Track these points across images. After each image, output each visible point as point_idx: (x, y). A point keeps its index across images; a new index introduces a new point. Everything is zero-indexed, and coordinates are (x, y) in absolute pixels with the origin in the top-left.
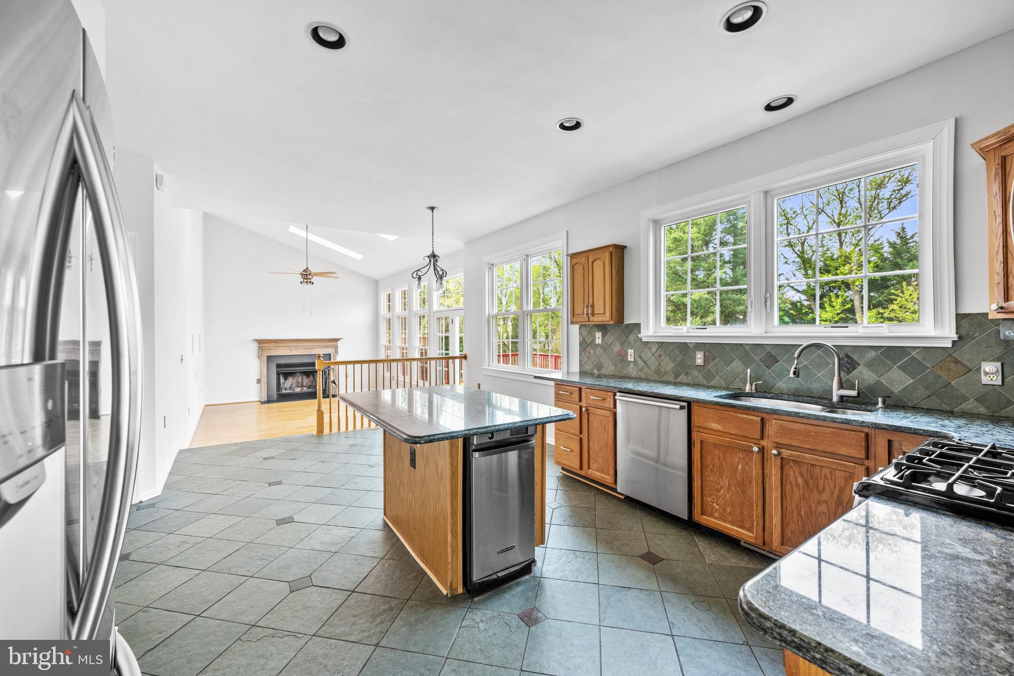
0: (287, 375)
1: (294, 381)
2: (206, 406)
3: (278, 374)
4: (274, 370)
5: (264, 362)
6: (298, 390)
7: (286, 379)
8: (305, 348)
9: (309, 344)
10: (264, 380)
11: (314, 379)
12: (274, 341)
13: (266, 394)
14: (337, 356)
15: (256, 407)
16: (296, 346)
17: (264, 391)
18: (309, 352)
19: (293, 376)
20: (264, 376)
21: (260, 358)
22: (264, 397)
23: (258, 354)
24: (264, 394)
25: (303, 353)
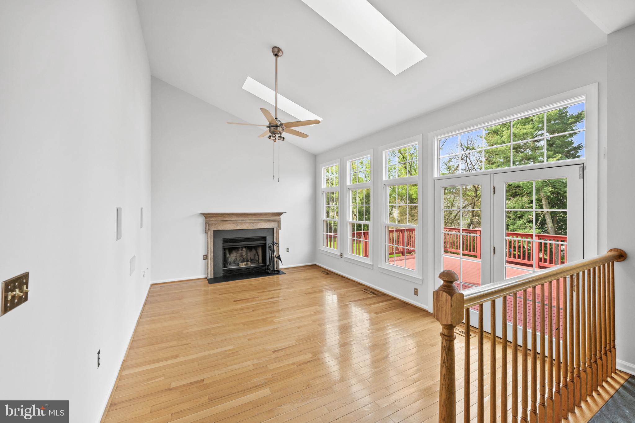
0: (231, 250)
1: (238, 255)
2: (152, 285)
3: (224, 249)
4: (221, 245)
5: (211, 237)
6: (243, 265)
7: (230, 253)
8: (250, 223)
9: (254, 218)
10: (211, 256)
11: (257, 253)
12: (221, 215)
13: (212, 271)
14: (280, 231)
15: (203, 289)
16: (242, 220)
17: (211, 268)
18: (254, 226)
19: (238, 250)
20: (211, 252)
21: (207, 233)
22: (211, 275)
23: (205, 229)
24: (211, 271)
25: (248, 227)
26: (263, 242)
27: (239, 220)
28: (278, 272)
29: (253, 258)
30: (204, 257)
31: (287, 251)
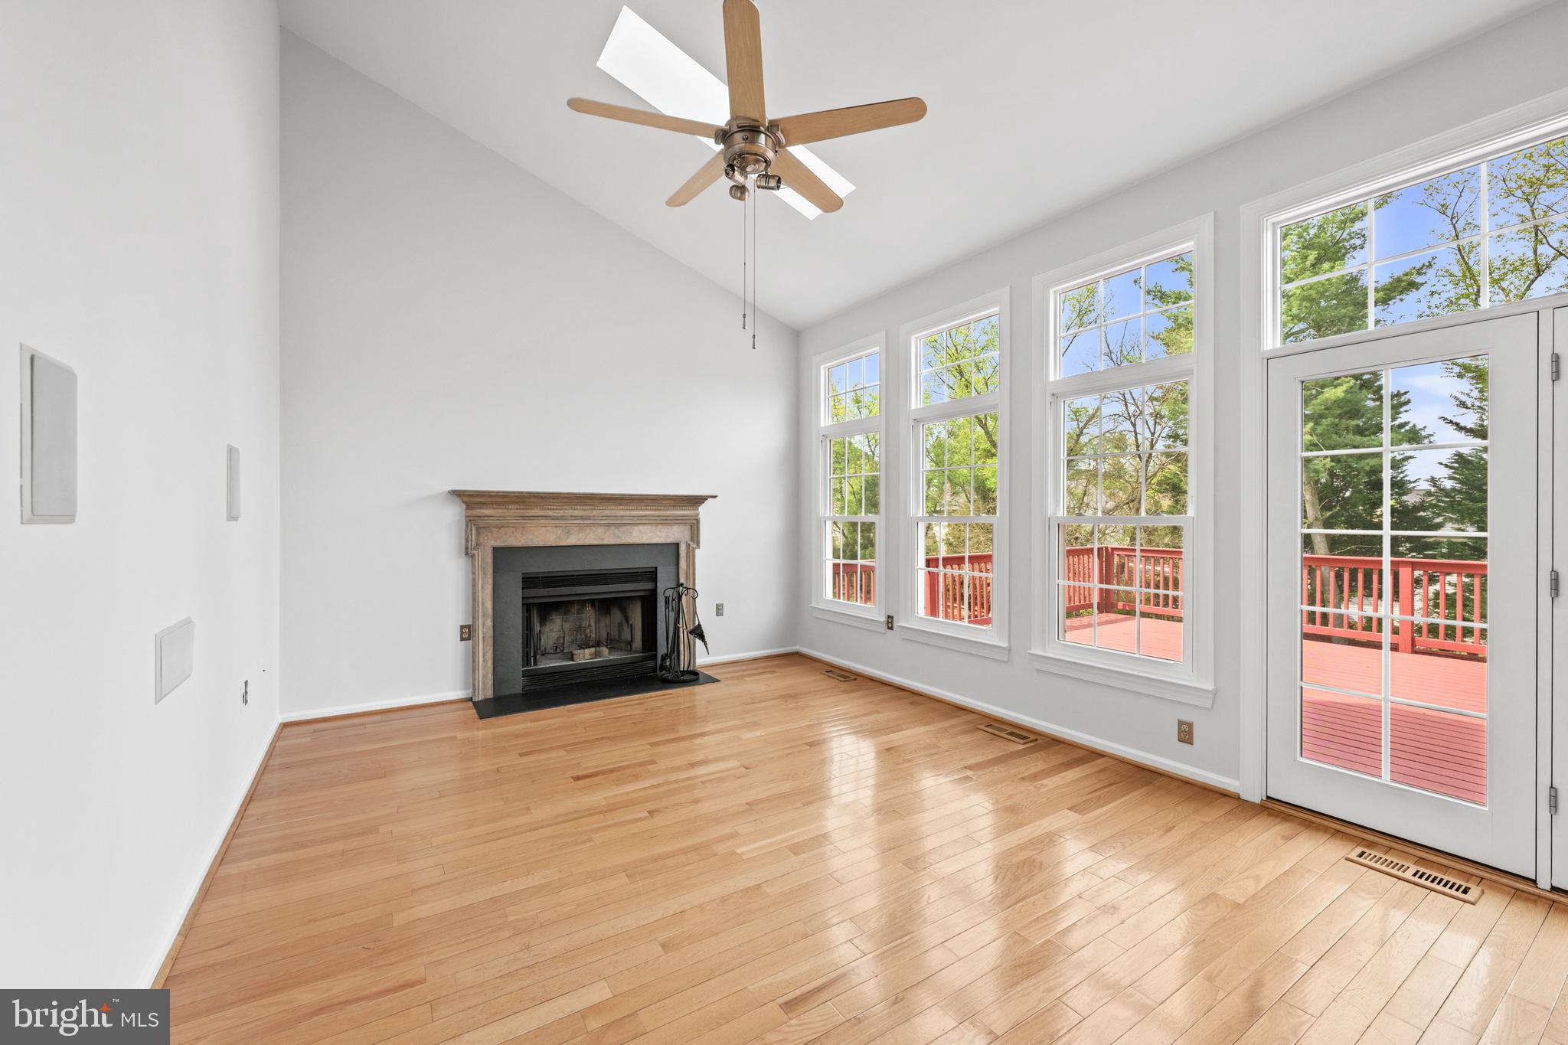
0: (546, 611)
1: (567, 626)
2: (285, 726)
3: (528, 607)
4: (516, 595)
5: (484, 570)
6: (585, 657)
7: (544, 620)
8: (609, 525)
9: (619, 511)
10: (485, 628)
11: (627, 618)
12: (518, 497)
13: (490, 676)
14: (697, 551)
15: (460, 735)
16: (582, 518)
17: (485, 667)
18: (619, 537)
19: (566, 612)
20: (484, 615)
21: (473, 556)
22: (483, 689)
23: (467, 541)
24: (484, 676)
25: (602, 539)
26: (648, 586)
27: (575, 517)
28: (692, 677)
29: (614, 633)
30: (462, 633)
31: (718, 614)
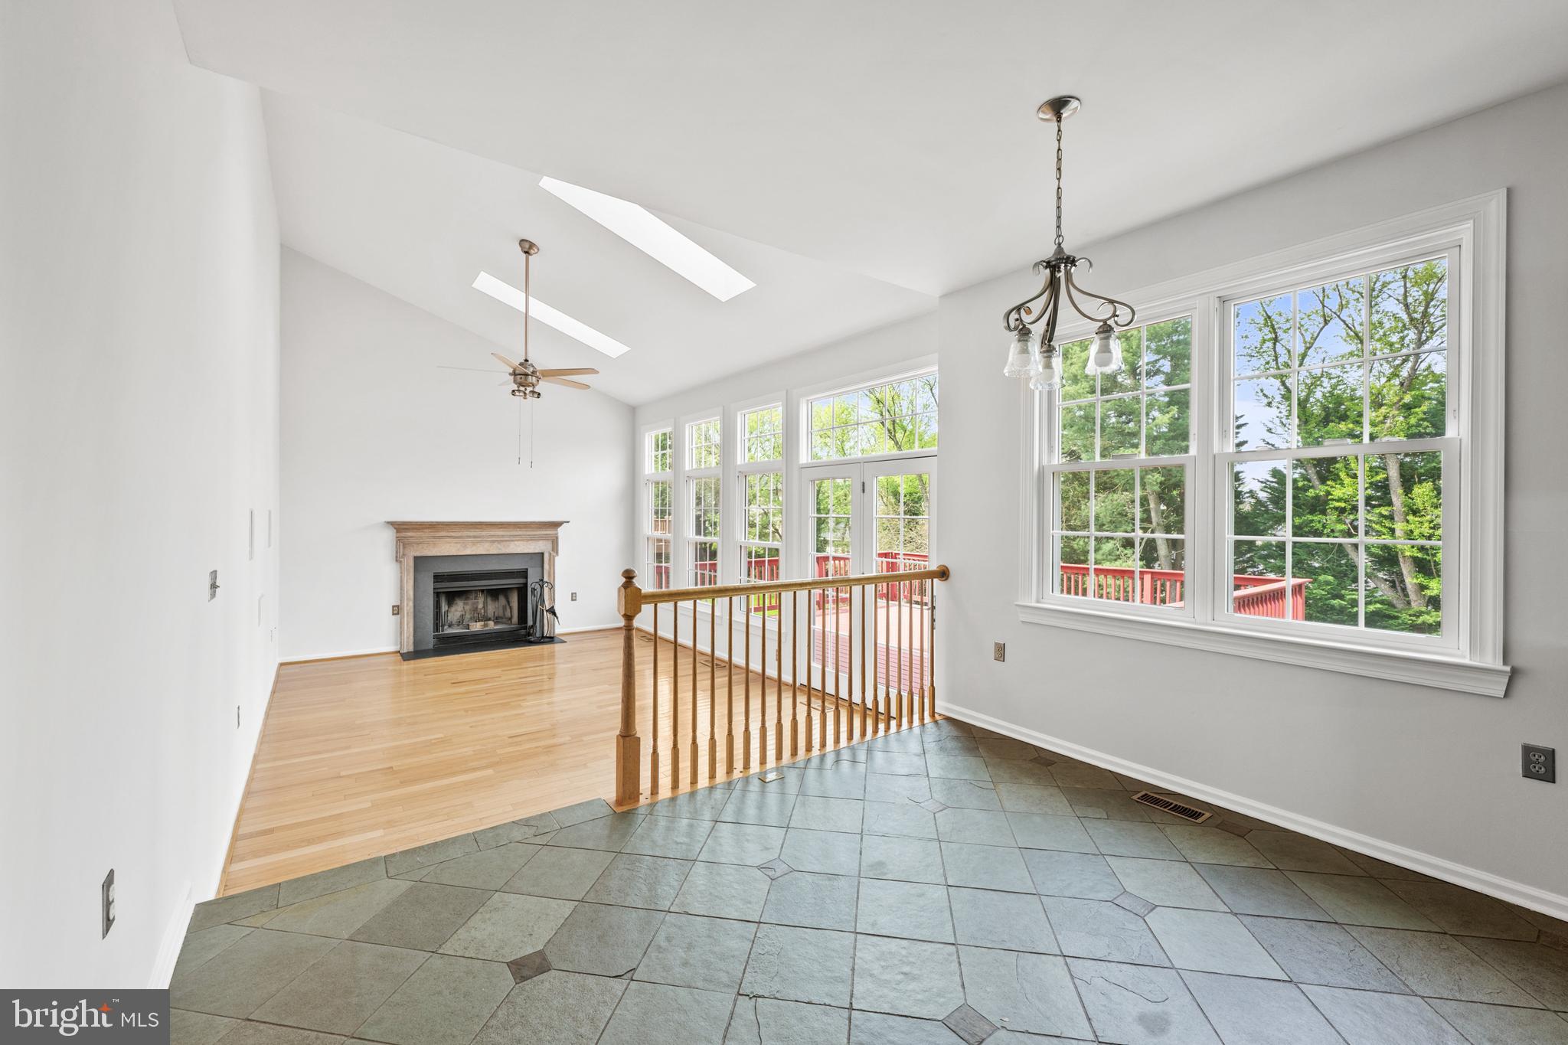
0: (452, 597)
1: (468, 608)
2: (282, 664)
3: (437, 594)
4: (429, 586)
5: (408, 571)
6: (477, 627)
7: (450, 603)
8: (493, 541)
9: (500, 532)
10: (408, 607)
11: (508, 602)
12: (430, 525)
13: (412, 638)
14: (556, 558)
15: (391, 668)
16: (475, 537)
17: (408, 631)
18: (500, 549)
19: (467, 598)
20: (408, 599)
21: (401, 562)
22: (407, 646)
23: (397, 552)
24: (408, 638)
25: (488, 550)
26: (522, 581)
27: (469, 537)
28: (551, 639)
29: (501, 614)
30: (393, 610)
31: (572, 600)
